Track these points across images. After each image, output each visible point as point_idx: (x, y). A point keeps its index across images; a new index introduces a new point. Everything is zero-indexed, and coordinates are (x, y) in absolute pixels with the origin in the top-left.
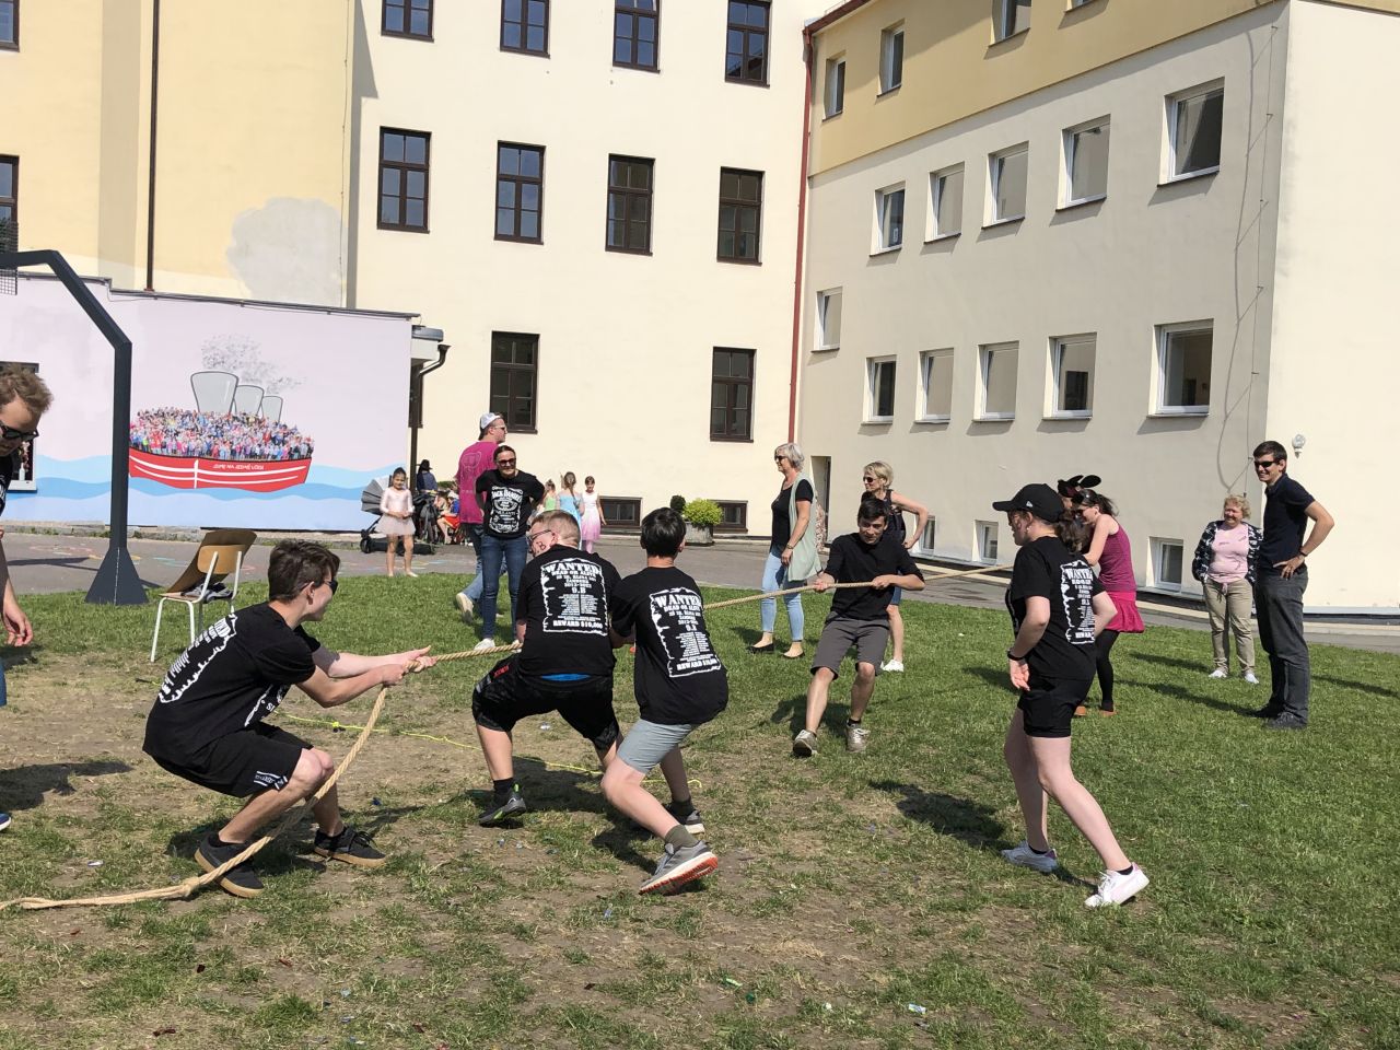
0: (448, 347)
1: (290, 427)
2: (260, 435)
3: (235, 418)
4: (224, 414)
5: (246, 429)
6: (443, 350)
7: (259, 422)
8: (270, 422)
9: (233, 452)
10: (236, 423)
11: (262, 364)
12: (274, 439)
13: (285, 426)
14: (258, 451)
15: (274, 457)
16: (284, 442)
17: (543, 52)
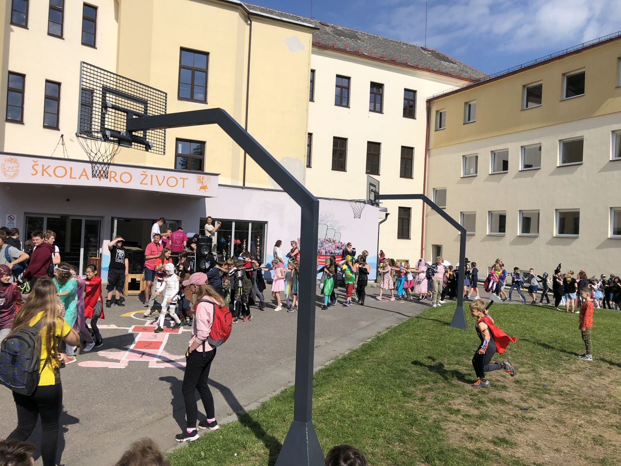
0: (389, 214)
1: (343, 243)
2: (334, 246)
3: (327, 240)
4: (324, 239)
5: (330, 244)
6: (387, 215)
7: (334, 241)
8: (337, 241)
9: (326, 252)
10: (327, 242)
11: (335, 221)
12: (338, 247)
13: (342, 243)
14: (333, 252)
15: (338, 254)
16: (341, 249)
17: (348, 106)
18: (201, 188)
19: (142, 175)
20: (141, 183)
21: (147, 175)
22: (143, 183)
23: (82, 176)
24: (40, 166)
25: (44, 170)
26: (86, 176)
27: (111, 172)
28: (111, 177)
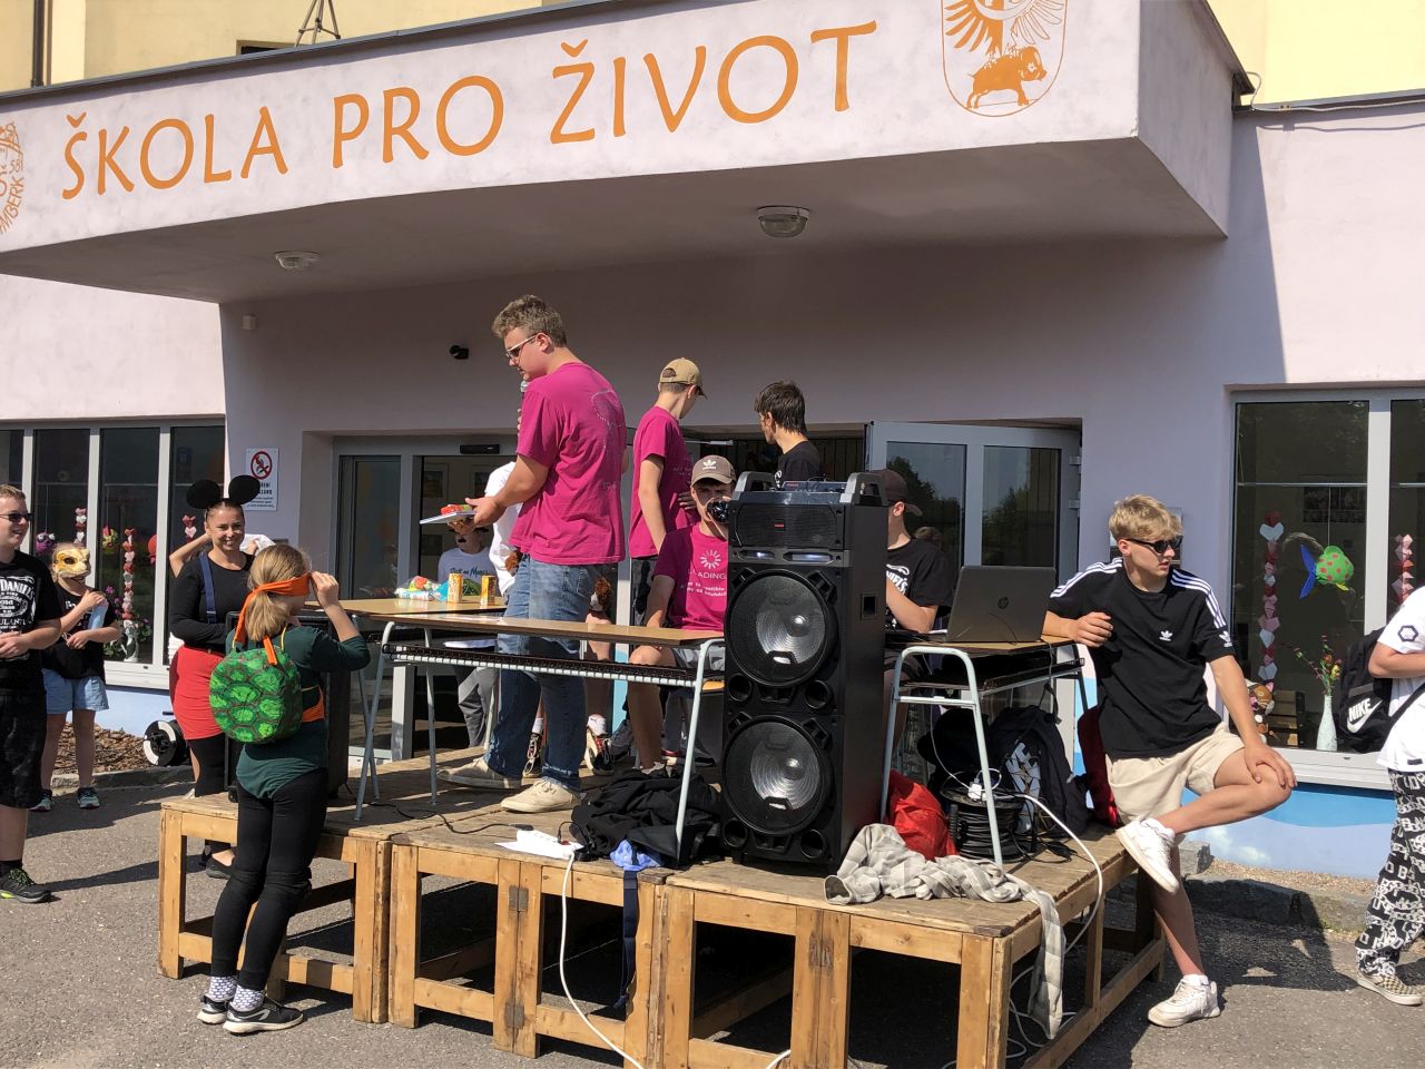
18: (986, 81)
19: (559, 72)
20: (557, 136)
21: (588, 70)
22: (564, 131)
23: (256, 157)
24: (93, 139)
25: (106, 159)
26: (274, 149)
27: (389, 95)
28: (389, 132)
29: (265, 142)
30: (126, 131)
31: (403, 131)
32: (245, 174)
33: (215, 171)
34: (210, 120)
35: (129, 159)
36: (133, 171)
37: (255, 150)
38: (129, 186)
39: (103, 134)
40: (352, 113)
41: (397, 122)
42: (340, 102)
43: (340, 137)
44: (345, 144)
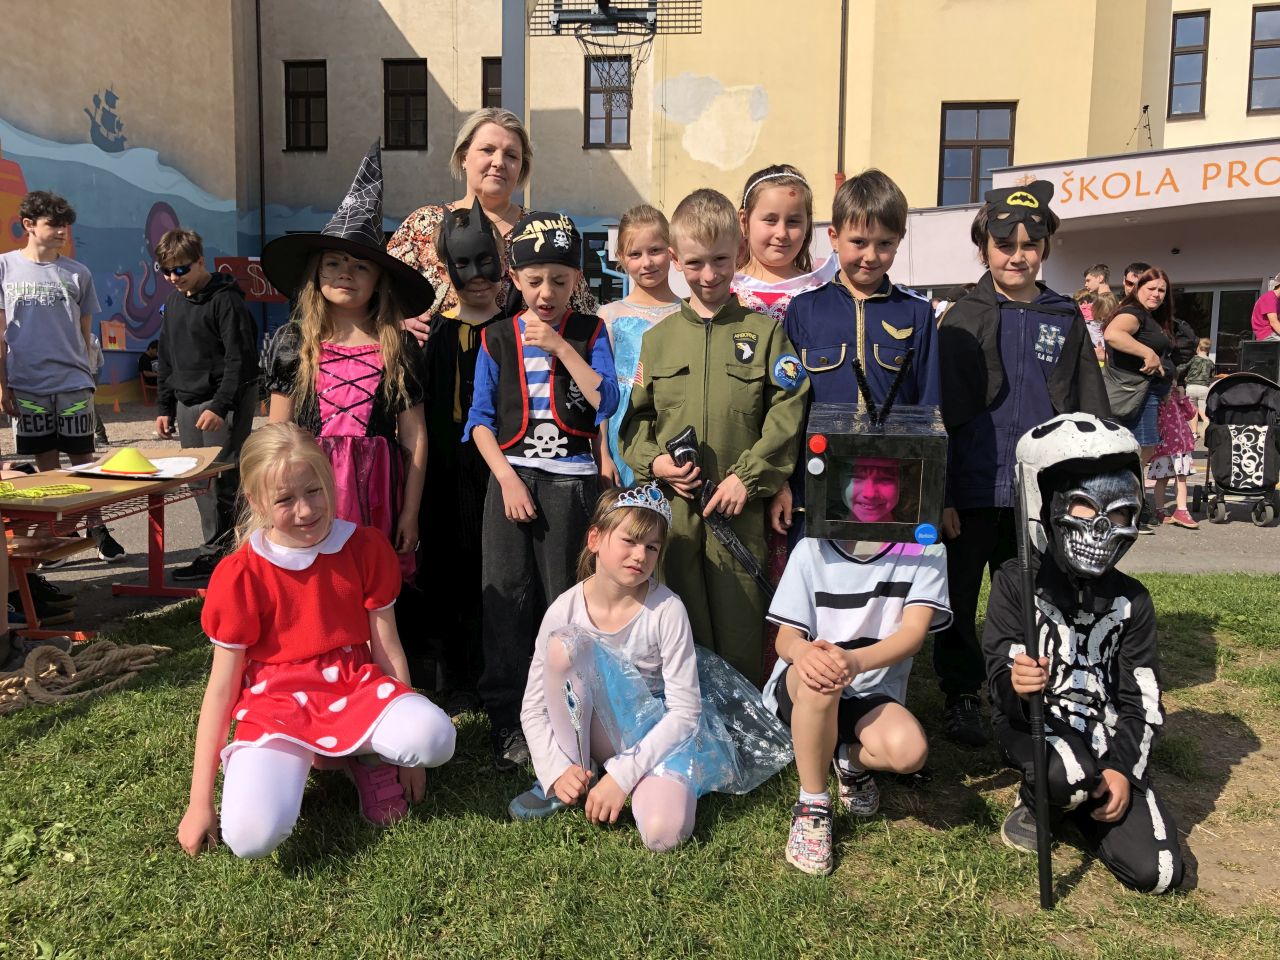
23: (1163, 187)
24: (1077, 181)
25: (1084, 188)
26: (1173, 183)
27: (1231, 165)
28: (1231, 176)
29: (1168, 180)
30: (1094, 178)
31: (1238, 177)
32: (1157, 192)
33: (1141, 191)
34: (1139, 174)
35: (1096, 188)
36: (1099, 192)
37: (1162, 184)
38: (1096, 198)
39: (1082, 179)
40: (1212, 171)
41: (1234, 174)
42: (1206, 167)
43: (1206, 178)
44: (1208, 182)
